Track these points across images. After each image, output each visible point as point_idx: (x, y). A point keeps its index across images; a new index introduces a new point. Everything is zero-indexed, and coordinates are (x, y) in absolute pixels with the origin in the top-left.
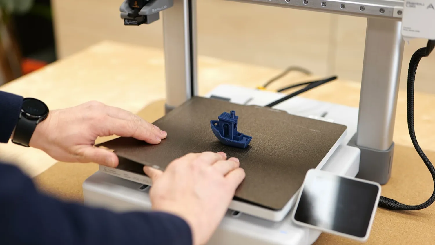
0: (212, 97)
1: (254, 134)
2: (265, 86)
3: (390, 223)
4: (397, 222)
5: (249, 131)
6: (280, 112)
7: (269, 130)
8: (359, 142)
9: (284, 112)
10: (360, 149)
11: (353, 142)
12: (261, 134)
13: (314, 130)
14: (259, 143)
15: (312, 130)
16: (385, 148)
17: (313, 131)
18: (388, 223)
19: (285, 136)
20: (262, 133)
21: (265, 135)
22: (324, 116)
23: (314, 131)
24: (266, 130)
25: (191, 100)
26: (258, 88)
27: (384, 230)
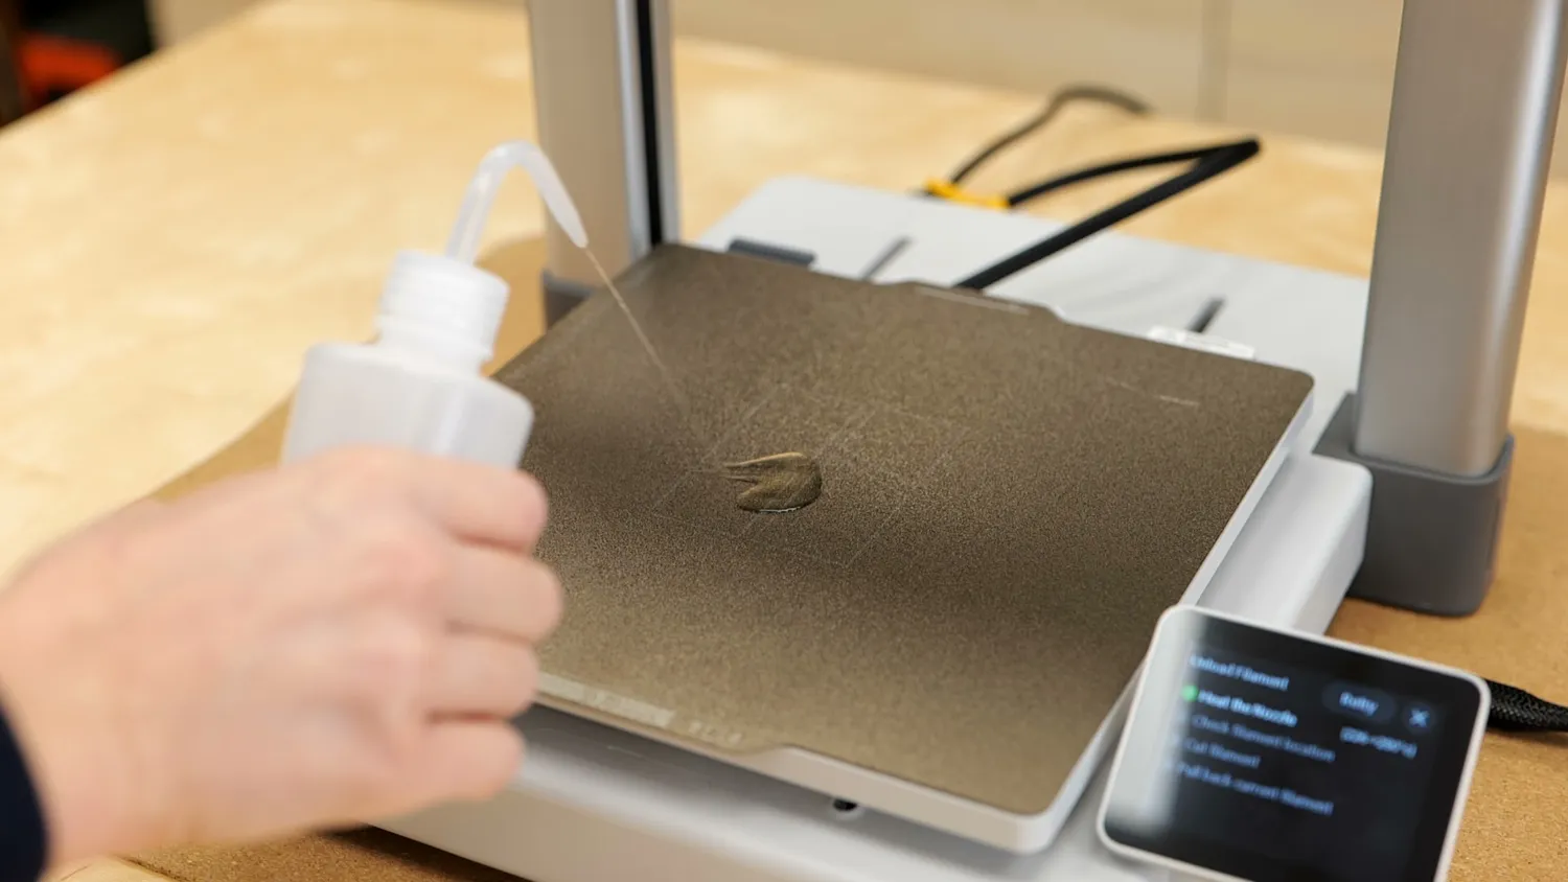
0: (738, 246)
1: (917, 421)
2: (960, 176)
3: (1505, 800)
4: (1535, 791)
5: (897, 411)
6: (1025, 312)
7: (979, 401)
8: (1366, 441)
9: (1039, 315)
10: (1372, 471)
11: (1339, 441)
12: (948, 423)
13: (1176, 400)
14: (941, 464)
15: (1163, 398)
16: (1479, 463)
17: (1171, 404)
18: (1497, 797)
19: (1052, 430)
20: (950, 418)
21: (966, 429)
22: (1201, 326)
23: (1177, 405)
24: (966, 400)
25: (650, 257)
26: (931, 193)
27: (1479, 831)
